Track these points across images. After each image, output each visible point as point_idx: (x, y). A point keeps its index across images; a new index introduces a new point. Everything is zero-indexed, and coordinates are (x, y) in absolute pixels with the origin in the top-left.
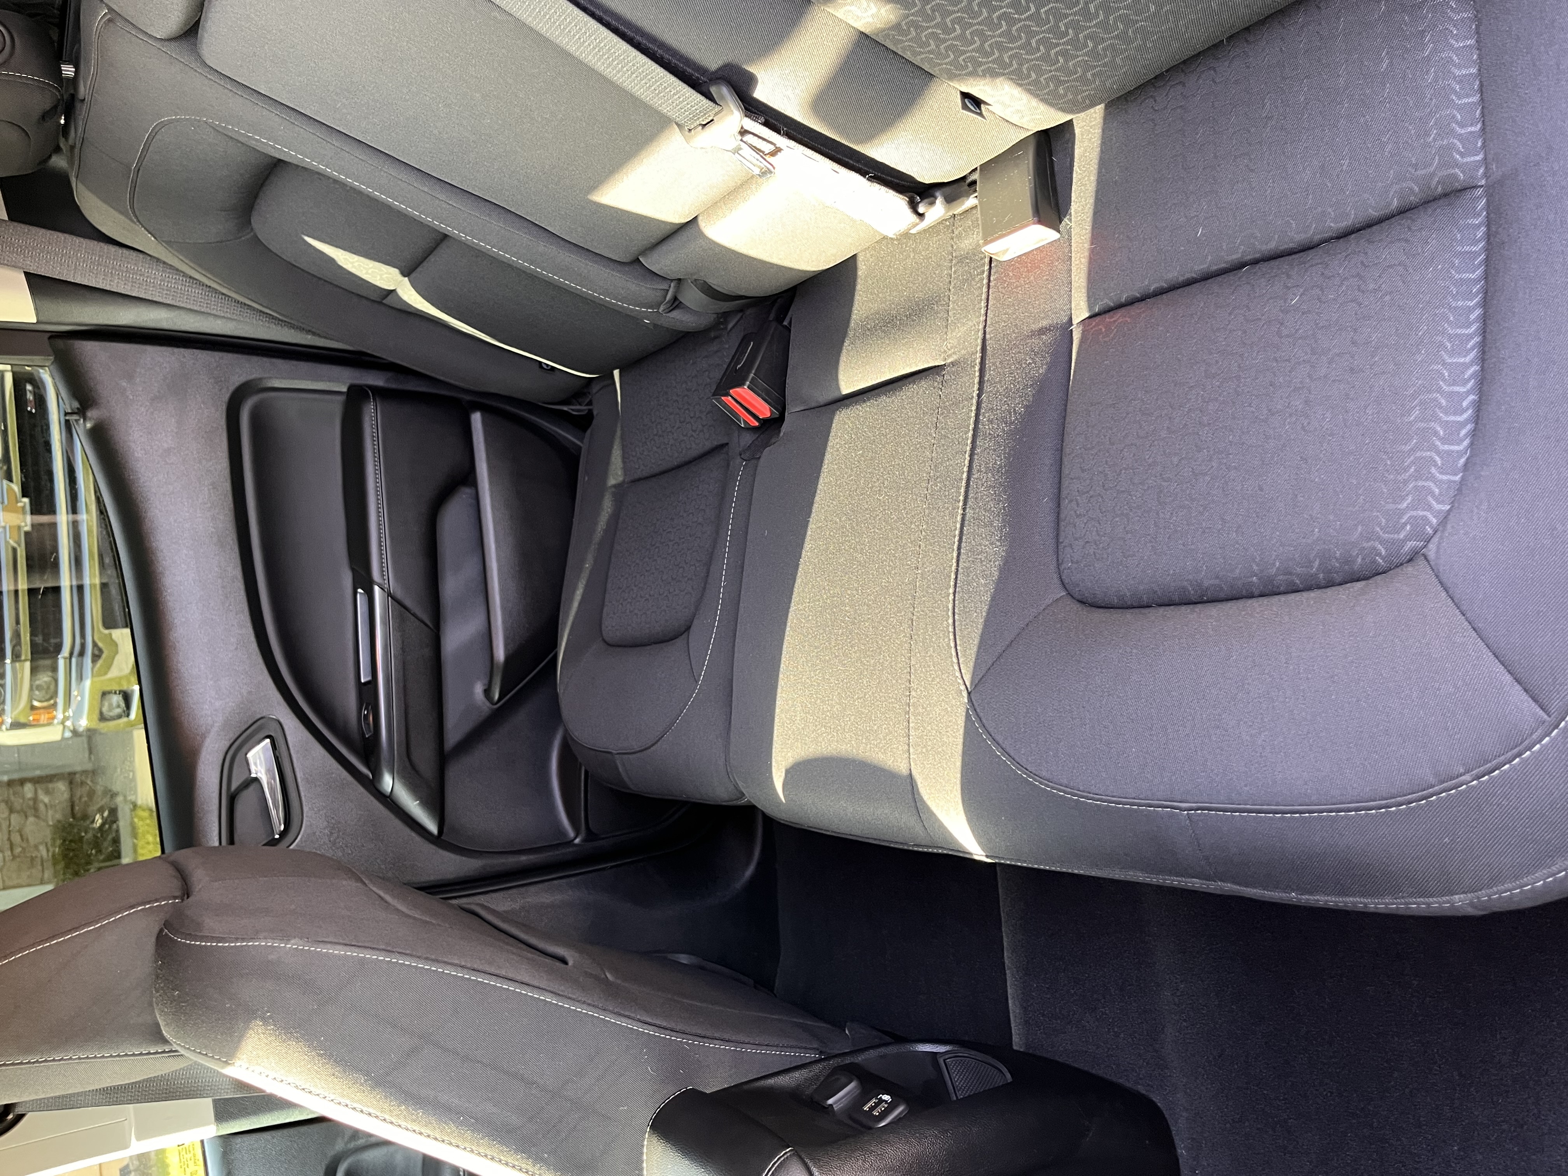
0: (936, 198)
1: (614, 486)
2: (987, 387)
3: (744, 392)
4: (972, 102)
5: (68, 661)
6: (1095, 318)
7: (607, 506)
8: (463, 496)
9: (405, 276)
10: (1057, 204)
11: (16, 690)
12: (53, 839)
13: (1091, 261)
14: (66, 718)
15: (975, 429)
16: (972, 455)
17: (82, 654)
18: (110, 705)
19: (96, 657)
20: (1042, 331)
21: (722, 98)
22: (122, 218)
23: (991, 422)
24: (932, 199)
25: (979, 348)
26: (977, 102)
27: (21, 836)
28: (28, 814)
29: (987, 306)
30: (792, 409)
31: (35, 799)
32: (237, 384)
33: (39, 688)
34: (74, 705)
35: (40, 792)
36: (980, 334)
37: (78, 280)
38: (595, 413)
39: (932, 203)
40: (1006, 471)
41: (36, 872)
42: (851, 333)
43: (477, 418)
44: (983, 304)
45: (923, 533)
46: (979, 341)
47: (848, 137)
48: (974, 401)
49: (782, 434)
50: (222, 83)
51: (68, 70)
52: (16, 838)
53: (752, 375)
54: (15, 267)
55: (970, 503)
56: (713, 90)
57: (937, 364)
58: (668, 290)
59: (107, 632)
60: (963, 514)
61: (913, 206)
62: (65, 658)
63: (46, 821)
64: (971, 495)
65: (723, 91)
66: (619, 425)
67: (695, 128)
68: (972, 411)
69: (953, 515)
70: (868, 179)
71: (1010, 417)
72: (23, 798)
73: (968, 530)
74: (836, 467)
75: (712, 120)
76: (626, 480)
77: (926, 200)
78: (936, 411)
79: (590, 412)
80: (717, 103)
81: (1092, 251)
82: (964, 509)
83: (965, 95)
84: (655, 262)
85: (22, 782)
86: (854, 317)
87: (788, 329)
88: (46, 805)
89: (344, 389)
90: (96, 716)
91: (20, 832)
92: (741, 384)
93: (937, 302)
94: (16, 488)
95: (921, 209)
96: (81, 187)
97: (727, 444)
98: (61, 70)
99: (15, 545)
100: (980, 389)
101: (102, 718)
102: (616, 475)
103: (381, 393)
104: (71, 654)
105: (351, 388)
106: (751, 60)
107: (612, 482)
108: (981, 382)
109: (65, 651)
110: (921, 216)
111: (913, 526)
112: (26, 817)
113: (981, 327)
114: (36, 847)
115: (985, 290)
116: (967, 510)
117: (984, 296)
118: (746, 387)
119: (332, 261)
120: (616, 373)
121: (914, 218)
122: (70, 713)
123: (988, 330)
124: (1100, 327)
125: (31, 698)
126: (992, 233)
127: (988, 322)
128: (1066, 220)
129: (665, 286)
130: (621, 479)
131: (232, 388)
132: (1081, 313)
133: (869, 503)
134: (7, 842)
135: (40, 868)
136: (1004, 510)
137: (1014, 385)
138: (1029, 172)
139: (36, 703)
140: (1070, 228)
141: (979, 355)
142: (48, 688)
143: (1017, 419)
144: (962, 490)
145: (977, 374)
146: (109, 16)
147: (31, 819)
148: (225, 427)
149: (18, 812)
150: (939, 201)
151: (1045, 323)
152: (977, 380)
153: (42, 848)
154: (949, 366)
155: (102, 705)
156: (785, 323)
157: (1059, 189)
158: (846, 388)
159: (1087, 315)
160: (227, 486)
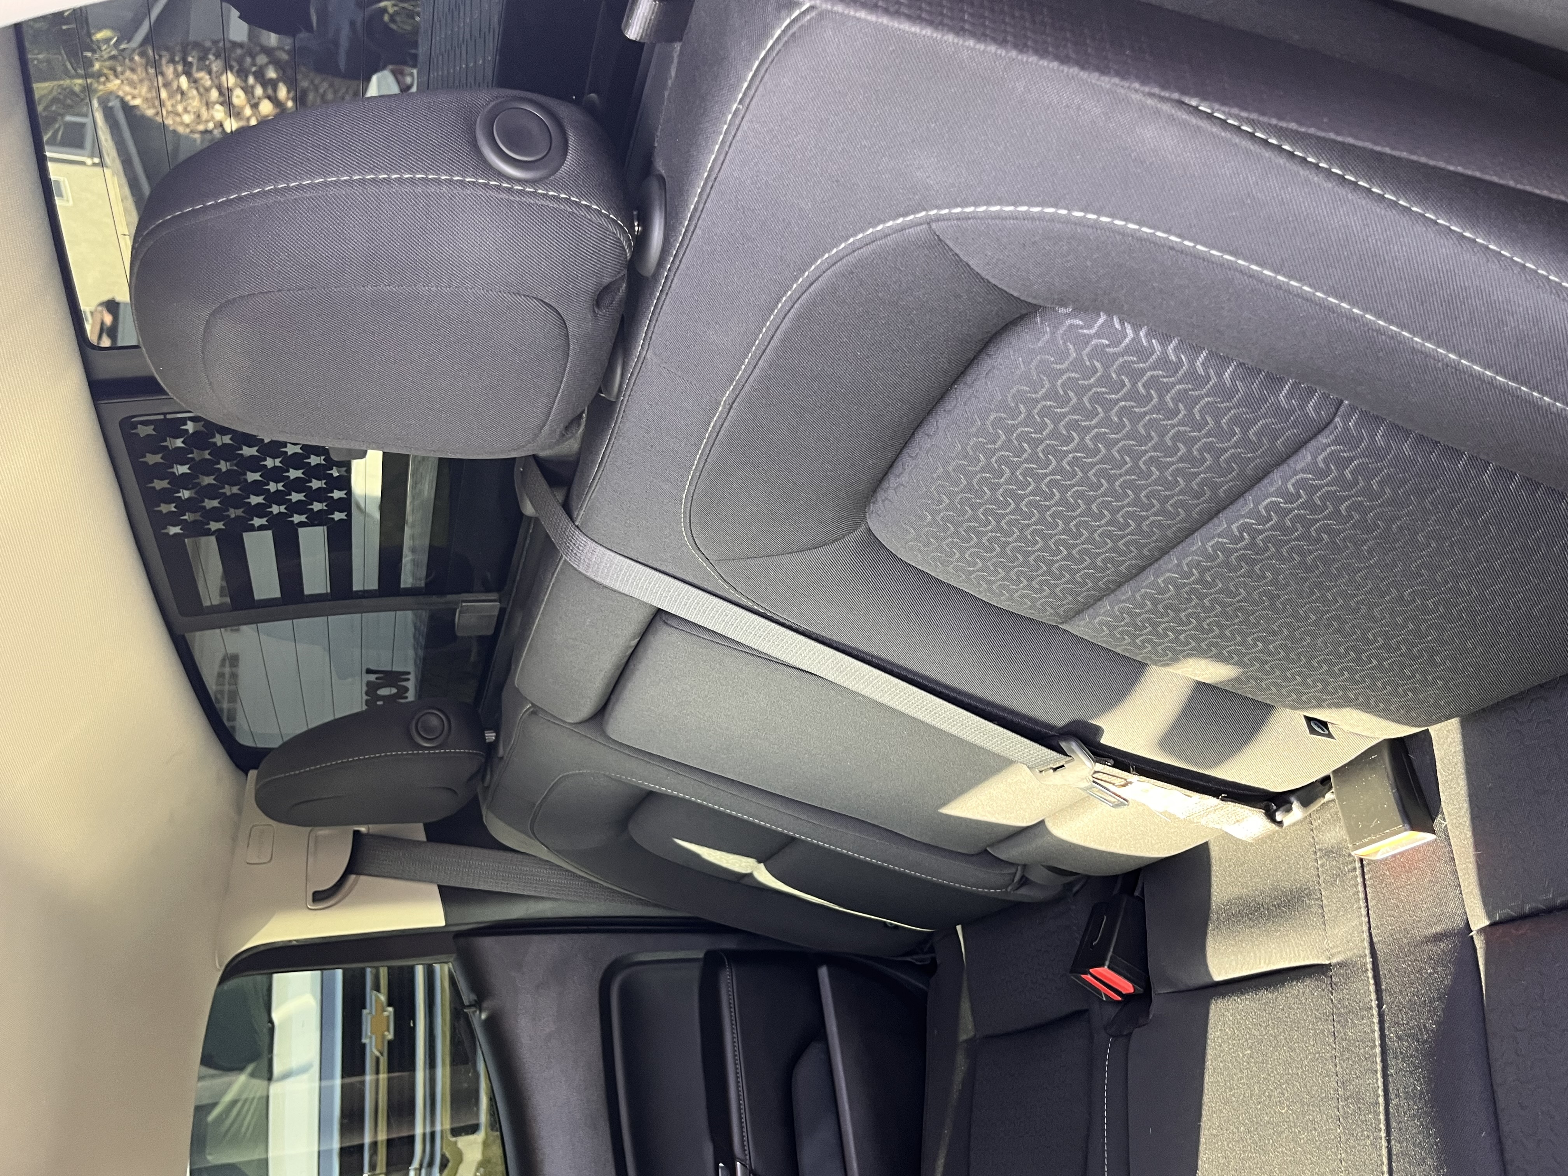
0: (1292, 803)
1: (966, 1041)
2: (1386, 997)
3: (1104, 971)
4: (1318, 726)
5: (418, 1171)
6: (1497, 927)
7: (961, 1063)
8: (813, 1053)
9: (760, 862)
10: (1426, 806)
13: (1480, 868)
15: (1383, 1045)
16: (1385, 1076)
17: (431, 1164)
19: (444, 1166)
20: (1437, 938)
21: (1073, 751)
22: (523, 836)
23: (1400, 1038)
24: (1288, 805)
25: (1367, 952)
26: (1324, 724)
29: (1367, 906)
30: (1159, 990)
32: (608, 963)
36: (1366, 935)
37: (482, 887)
38: (938, 962)
39: (1289, 810)
40: (1430, 1100)
42: (1214, 916)
43: (823, 972)
44: (1362, 904)
45: (1343, 1162)
46: (1366, 944)
47: (1196, 764)
48: (1375, 1012)
49: (1151, 1016)
50: (622, 750)
51: (490, 736)
53: (1110, 954)
54: (431, 882)
55: (1394, 1134)
56: (1063, 745)
57: (1319, 962)
58: (1016, 873)
59: (454, 1139)
60: (1387, 1147)
61: (1271, 817)
62: (415, 1169)
64: (1394, 1124)
65: (1073, 746)
66: (965, 976)
67: (1046, 770)
68: (1373, 1023)
69: (1376, 1146)
70: (1222, 800)
71: (1422, 1034)
73: (1397, 1166)
74: (1221, 1065)
75: (1063, 766)
76: (978, 1036)
77: (1282, 809)
78: (1331, 1018)
79: (934, 960)
80: (1067, 755)
81: (1478, 858)
82: (1389, 1141)
83: (1309, 719)
84: (1003, 854)
86: (1214, 899)
87: (1141, 900)
89: (701, 955)
92: (1102, 965)
93: (1306, 895)
94: (383, 998)
95: (1279, 816)
96: (490, 815)
97: (1086, 1011)
98: (485, 736)
99: (378, 1054)
100: (1379, 998)
102: (967, 1029)
103: (736, 958)
104: (421, 1165)
105: (708, 954)
106: (1096, 715)
107: (963, 1037)
108: (1378, 991)
109: (416, 1164)
110: (1280, 823)
111: (1329, 1152)
113: (1365, 928)
115: (1361, 888)
116: (1393, 1142)
117: (1362, 895)
118: (1106, 967)
119: (697, 856)
120: (959, 928)
121: (1273, 827)
123: (1373, 932)
124: (1507, 939)
126: (1358, 835)
127: (1372, 925)
128: (1439, 819)
129: (1013, 870)
130: (972, 1034)
131: (604, 967)
132: (1479, 920)
133: (1270, 1115)
136: (1437, 1145)
137: (1418, 997)
138: (1388, 777)
140: (1446, 826)
141: (1369, 960)
143: (1429, 1037)
144: (1382, 1117)
145: (1372, 981)
146: (532, 710)
148: (598, 1006)
150: (1296, 805)
151: (1438, 929)
152: (1372, 988)
154: (1335, 965)
156: (1137, 894)
157: (1423, 786)
158: (1218, 976)
159: (1487, 923)
160: (600, 1065)
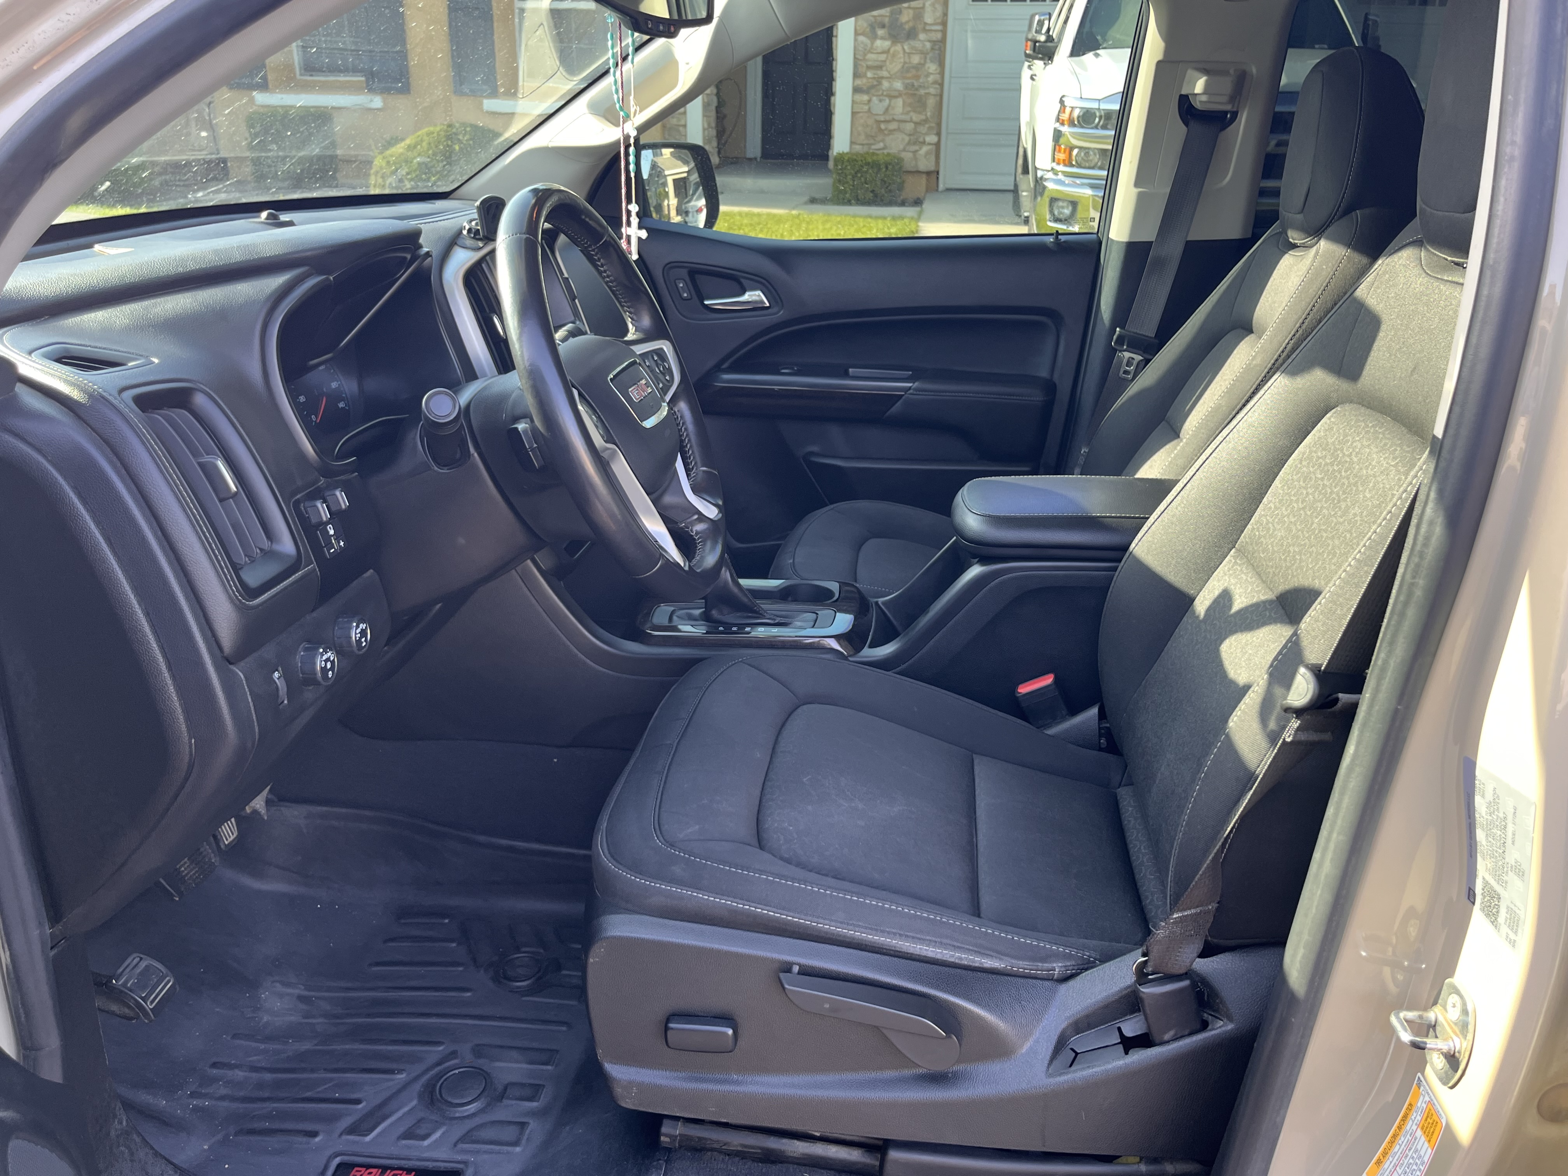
11: (1088, 137)
12: (889, 154)
14: (1055, 173)
18: (1063, 207)
27: (894, 130)
28: (912, 137)
31: (924, 143)
33: (1087, 154)
34: (1067, 180)
35: (930, 147)
41: (862, 139)
52: (893, 126)
63: (904, 150)
72: (926, 134)
85: (939, 134)
88: (917, 151)
90: (1055, 195)
91: (898, 129)
101: (1053, 200)
112: (910, 135)
114: (883, 141)
122: (1061, 176)
125: (1080, 148)
134: (891, 118)
135: (865, 142)
139: (1075, 151)
142: (1087, 161)
147: (907, 139)
149: (915, 129)
153: (881, 145)
155: (1063, 200)
